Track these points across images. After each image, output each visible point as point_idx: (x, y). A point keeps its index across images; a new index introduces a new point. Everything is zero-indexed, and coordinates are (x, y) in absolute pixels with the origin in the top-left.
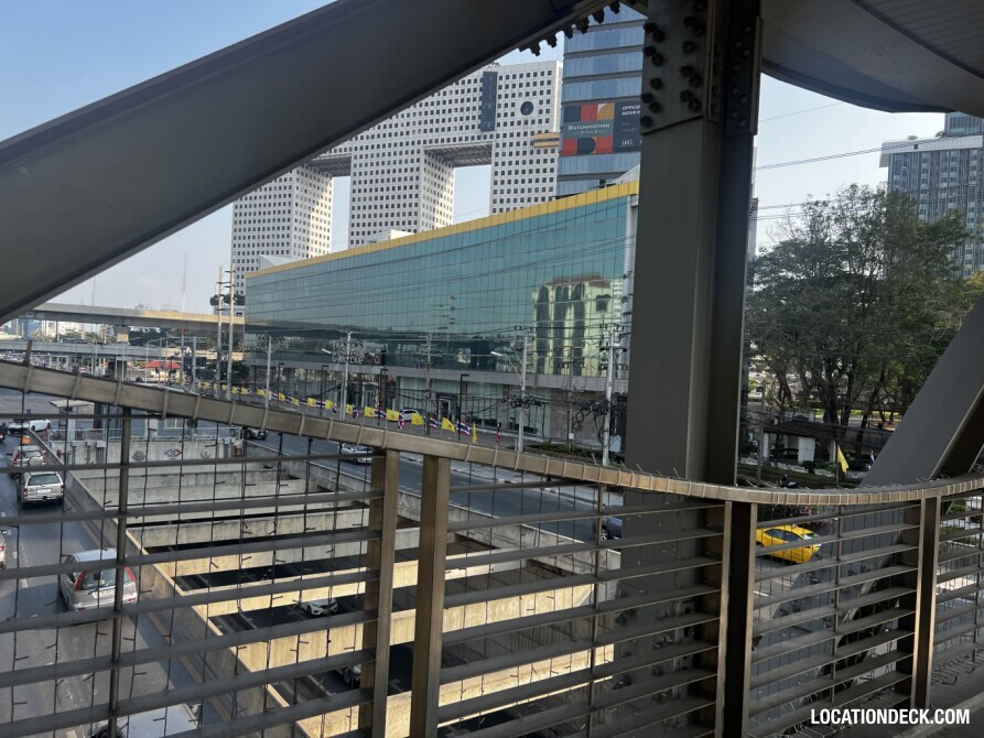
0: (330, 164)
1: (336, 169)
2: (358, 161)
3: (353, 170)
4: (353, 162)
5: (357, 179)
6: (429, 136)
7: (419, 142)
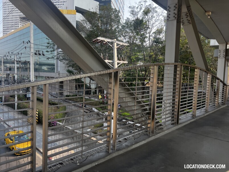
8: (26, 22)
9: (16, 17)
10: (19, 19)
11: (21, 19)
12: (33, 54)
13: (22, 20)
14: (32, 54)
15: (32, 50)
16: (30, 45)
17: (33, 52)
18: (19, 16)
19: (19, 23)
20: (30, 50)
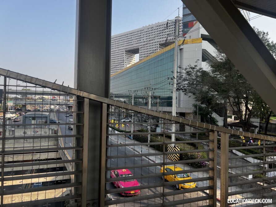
0: (134, 50)
1: (136, 52)
3: (140, 51)
4: (140, 49)
5: (141, 54)
6: (160, 40)
7: (157, 42)
8: (131, 54)
9: (122, 51)
10: (125, 52)
11: (126, 52)
13: (128, 53)
14: (175, 89)
16: (174, 81)
17: (176, 87)
18: (124, 50)
19: (125, 57)
20: (174, 86)
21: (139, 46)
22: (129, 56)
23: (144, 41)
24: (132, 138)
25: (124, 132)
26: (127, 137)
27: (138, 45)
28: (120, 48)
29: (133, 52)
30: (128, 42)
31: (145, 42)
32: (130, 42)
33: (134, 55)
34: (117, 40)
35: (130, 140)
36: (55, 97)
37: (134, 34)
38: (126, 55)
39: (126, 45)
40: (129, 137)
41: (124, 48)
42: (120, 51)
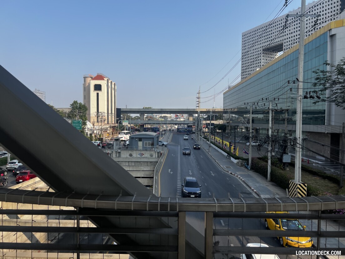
0: (276, 47)
1: (279, 49)
2: (286, 44)
3: (284, 48)
4: (284, 44)
5: (285, 51)
8: (272, 53)
9: (258, 50)
10: (262, 52)
11: (264, 52)
12: (301, 97)
13: (266, 52)
15: (301, 92)
16: (298, 85)
17: (302, 94)
19: (262, 58)
20: (298, 93)
21: (283, 40)
22: (269, 56)
23: (290, 32)
24: (249, 168)
25: (241, 159)
26: (244, 166)
27: (281, 39)
28: (255, 47)
29: (274, 50)
30: (266, 37)
31: (292, 33)
32: (269, 36)
33: (276, 54)
34: (251, 37)
35: (246, 170)
36: (178, 116)
37: (276, 24)
38: (264, 55)
39: (264, 41)
40: (246, 166)
41: (261, 46)
42: (255, 51)
